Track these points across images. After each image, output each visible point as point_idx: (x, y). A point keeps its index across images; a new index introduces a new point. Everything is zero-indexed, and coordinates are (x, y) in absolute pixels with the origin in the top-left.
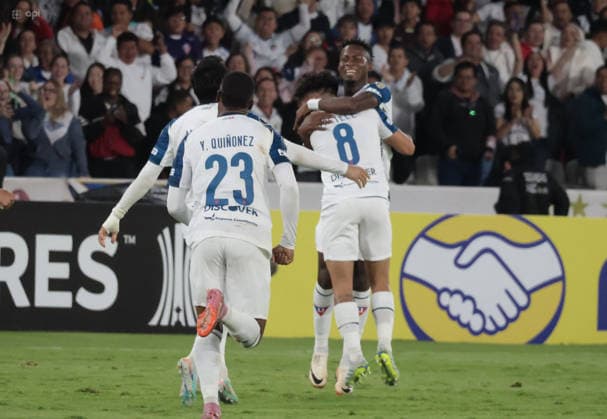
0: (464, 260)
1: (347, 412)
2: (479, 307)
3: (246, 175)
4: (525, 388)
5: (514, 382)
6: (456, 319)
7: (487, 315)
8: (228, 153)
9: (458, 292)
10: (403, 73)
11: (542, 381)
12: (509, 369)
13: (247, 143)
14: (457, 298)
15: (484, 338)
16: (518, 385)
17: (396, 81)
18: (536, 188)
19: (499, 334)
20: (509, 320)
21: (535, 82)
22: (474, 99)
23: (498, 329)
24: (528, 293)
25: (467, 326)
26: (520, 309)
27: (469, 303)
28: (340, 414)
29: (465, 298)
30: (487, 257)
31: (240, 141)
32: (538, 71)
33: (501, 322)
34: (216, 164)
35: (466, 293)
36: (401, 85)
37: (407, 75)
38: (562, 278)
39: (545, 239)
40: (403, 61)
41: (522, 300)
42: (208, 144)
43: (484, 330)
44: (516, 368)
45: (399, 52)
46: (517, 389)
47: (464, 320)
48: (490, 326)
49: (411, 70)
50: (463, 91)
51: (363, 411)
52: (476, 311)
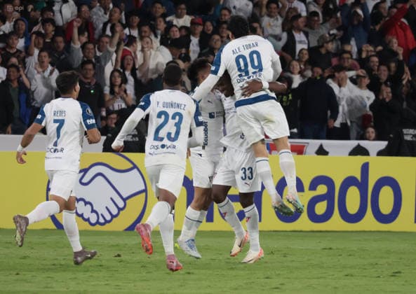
0: (85, 180)
1: (15, 273)
2: (95, 208)
3: (178, 125)
4: (123, 258)
5: (116, 254)
6: (81, 216)
7: (100, 214)
8: (171, 112)
9: (82, 199)
10: (48, 67)
11: (133, 253)
12: (113, 246)
13: (182, 107)
14: (82, 203)
15: (98, 227)
16: (119, 256)
17: (44, 72)
18: (132, 138)
19: (107, 224)
20: (113, 217)
21: (128, 73)
22: (93, 83)
23: (107, 222)
24: (125, 200)
25: (88, 220)
26: (120, 209)
27: (89, 206)
28: (11, 274)
29: (86, 203)
30: (100, 178)
31: (178, 106)
32: (130, 67)
33: (108, 217)
34: (163, 117)
35: (87, 200)
36: (47, 74)
37: (50, 68)
38: (145, 191)
39: (135, 167)
40: (47, 59)
41: (121, 204)
42: (161, 105)
43: (98, 222)
44: (117, 245)
45: (44, 54)
46: (118, 258)
47: (86, 217)
48: (102, 220)
49: (52, 65)
50: (87, 78)
51: (24, 273)
52: (93, 211)
